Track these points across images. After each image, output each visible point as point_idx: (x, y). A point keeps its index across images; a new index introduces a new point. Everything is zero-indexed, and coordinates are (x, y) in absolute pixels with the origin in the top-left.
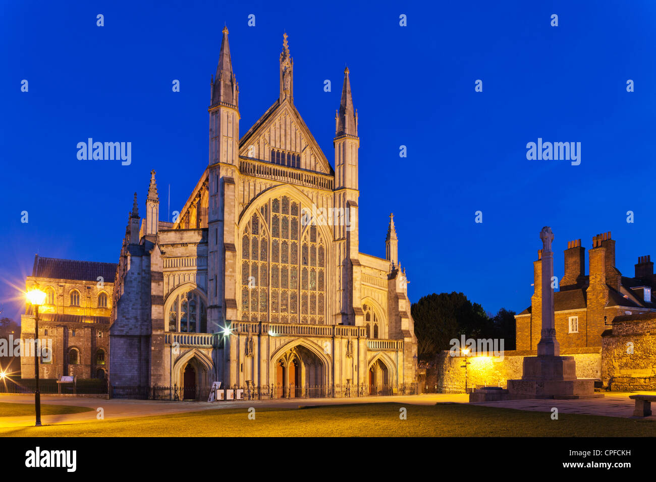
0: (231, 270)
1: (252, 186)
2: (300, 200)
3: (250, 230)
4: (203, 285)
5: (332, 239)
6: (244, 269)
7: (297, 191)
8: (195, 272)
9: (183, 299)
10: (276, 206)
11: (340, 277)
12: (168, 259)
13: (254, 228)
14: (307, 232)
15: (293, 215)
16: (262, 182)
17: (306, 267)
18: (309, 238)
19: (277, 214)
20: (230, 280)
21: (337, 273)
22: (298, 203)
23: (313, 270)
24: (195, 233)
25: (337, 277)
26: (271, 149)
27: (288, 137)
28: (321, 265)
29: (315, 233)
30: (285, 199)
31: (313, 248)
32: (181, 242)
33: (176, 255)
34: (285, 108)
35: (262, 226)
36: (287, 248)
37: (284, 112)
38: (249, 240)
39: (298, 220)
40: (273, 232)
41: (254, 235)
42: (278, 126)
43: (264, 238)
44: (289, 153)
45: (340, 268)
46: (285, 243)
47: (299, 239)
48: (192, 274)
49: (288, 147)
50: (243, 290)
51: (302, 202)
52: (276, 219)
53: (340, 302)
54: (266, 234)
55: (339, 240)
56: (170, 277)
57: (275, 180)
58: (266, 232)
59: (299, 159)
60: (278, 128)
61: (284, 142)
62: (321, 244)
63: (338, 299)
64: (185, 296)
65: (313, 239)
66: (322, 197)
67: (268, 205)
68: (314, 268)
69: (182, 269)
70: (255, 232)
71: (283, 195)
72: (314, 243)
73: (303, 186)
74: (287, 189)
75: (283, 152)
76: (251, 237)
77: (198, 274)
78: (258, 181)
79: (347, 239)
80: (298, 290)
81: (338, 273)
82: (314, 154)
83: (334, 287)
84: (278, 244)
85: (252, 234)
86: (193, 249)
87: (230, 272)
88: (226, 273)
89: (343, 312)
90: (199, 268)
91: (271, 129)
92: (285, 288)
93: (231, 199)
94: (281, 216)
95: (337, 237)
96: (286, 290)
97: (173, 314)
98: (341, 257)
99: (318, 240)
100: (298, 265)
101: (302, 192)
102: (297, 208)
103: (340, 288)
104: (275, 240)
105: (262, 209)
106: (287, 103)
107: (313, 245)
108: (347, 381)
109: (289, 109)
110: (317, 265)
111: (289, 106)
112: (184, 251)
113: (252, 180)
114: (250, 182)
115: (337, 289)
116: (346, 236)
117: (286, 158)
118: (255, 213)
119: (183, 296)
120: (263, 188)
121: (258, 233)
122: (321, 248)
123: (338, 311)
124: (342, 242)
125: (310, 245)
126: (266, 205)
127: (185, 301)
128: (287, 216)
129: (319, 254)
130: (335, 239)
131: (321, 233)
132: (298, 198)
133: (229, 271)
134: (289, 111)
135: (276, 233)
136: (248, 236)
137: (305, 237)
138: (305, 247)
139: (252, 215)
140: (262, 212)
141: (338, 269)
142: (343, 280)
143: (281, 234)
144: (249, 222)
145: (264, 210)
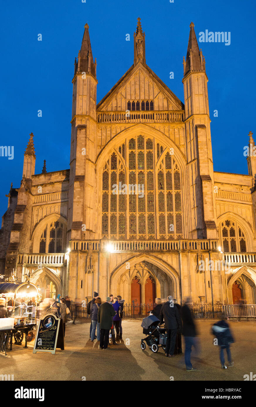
0: (79, 197)
1: (109, 131)
2: (154, 136)
3: (110, 167)
4: (65, 214)
5: (185, 163)
6: (104, 198)
7: (149, 128)
8: (60, 204)
9: (52, 227)
10: (132, 144)
11: (194, 195)
12: (38, 196)
13: (113, 164)
14: (162, 161)
15: (149, 149)
16: (118, 127)
17: (162, 191)
18: (164, 166)
19: (134, 151)
20: (78, 205)
21: (191, 193)
22: (152, 138)
23: (170, 194)
24: (60, 174)
25: (192, 196)
26: (127, 102)
27: (143, 89)
28: (177, 187)
29: (170, 161)
30: (141, 139)
31: (169, 174)
32: (49, 182)
33: (45, 193)
34: (139, 68)
35: (120, 162)
36: (144, 177)
37: (138, 72)
38: (108, 174)
39: (153, 153)
40: (130, 165)
41: (113, 171)
42: (133, 83)
43: (122, 172)
44: (143, 101)
45: (193, 187)
46: (141, 173)
47: (154, 168)
48: (57, 206)
49: (143, 97)
50: (103, 217)
51: (155, 137)
52: (132, 155)
53: (195, 218)
54: (124, 168)
55: (190, 162)
56: (39, 210)
57: (129, 123)
58: (123, 166)
59: (152, 104)
60: (133, 85)
61: (138, 94)
62: (177, 170)
63: (193, 217)
64: (53, 225)
65: (169, 166)
66: (174, 129)
67: (125, 144)
68: (171, 191)
69: (49, 203)
70: (114, 167)
71: (139, 135)
72: (170, 170)
73: (155, 122)
74: (140, 128)
75: (138, 101)
76: (110, 172)
77: (62, 206)
78: (113, 126)
79: (197, 159)
80: (154, 212)
81: (192, 191)
82: (166, 97)
83: (189, 206)
84: (135, 175)
85: (112, 169)
86: (59, 186)
87: (78, 198)
88: (74, 200)
89: (198, 228)
90: (63, 201)
91: (127, 87)
92: (142, 211)
93: (82, 140)
94: (137, 151)
95: (189, 160)
96: (143, 213)
97: (43, 240)
98: (193, 176)
99: (173, 167)
100: (154, 191)
101: (154, 128)
102: (152, 143)
103: (194, 206)
104: (132, 172)
105: (120, 148)
106: (141, 65)
107: (169, 171)
108: (199, 299)
109: (142, 68)
110: (173, 188)
111: (142, 66)
112: (51, 189)
113: (108, 126)
114: (107, 128)
115: (192, 207)
116: (196, 157)
117: (141, 105)
118: (114, 153)
119: (51, 226)
120: (119, 131)
121: (116, 168)
122: (177, 174)
123: (194, 228)
124: (193, 163)
125: (165, 172)
126: (123, 145)
127: (53, 229)
128: (142, 151)
129: (174, 179)
130: (187, 162)
131: (175, 160)
132: (151, 134)
133: (76, 198)
134: (142, 69)
135: (132, 166)
136: (107, 171)
137: (160, 165)
138: (161, 174)
139: (111, 154)
140: (120, 151)
141: (191, 188)
142: (196, 197)
143: (137, 166)
144: (108, 161)
145: (122, 149)
